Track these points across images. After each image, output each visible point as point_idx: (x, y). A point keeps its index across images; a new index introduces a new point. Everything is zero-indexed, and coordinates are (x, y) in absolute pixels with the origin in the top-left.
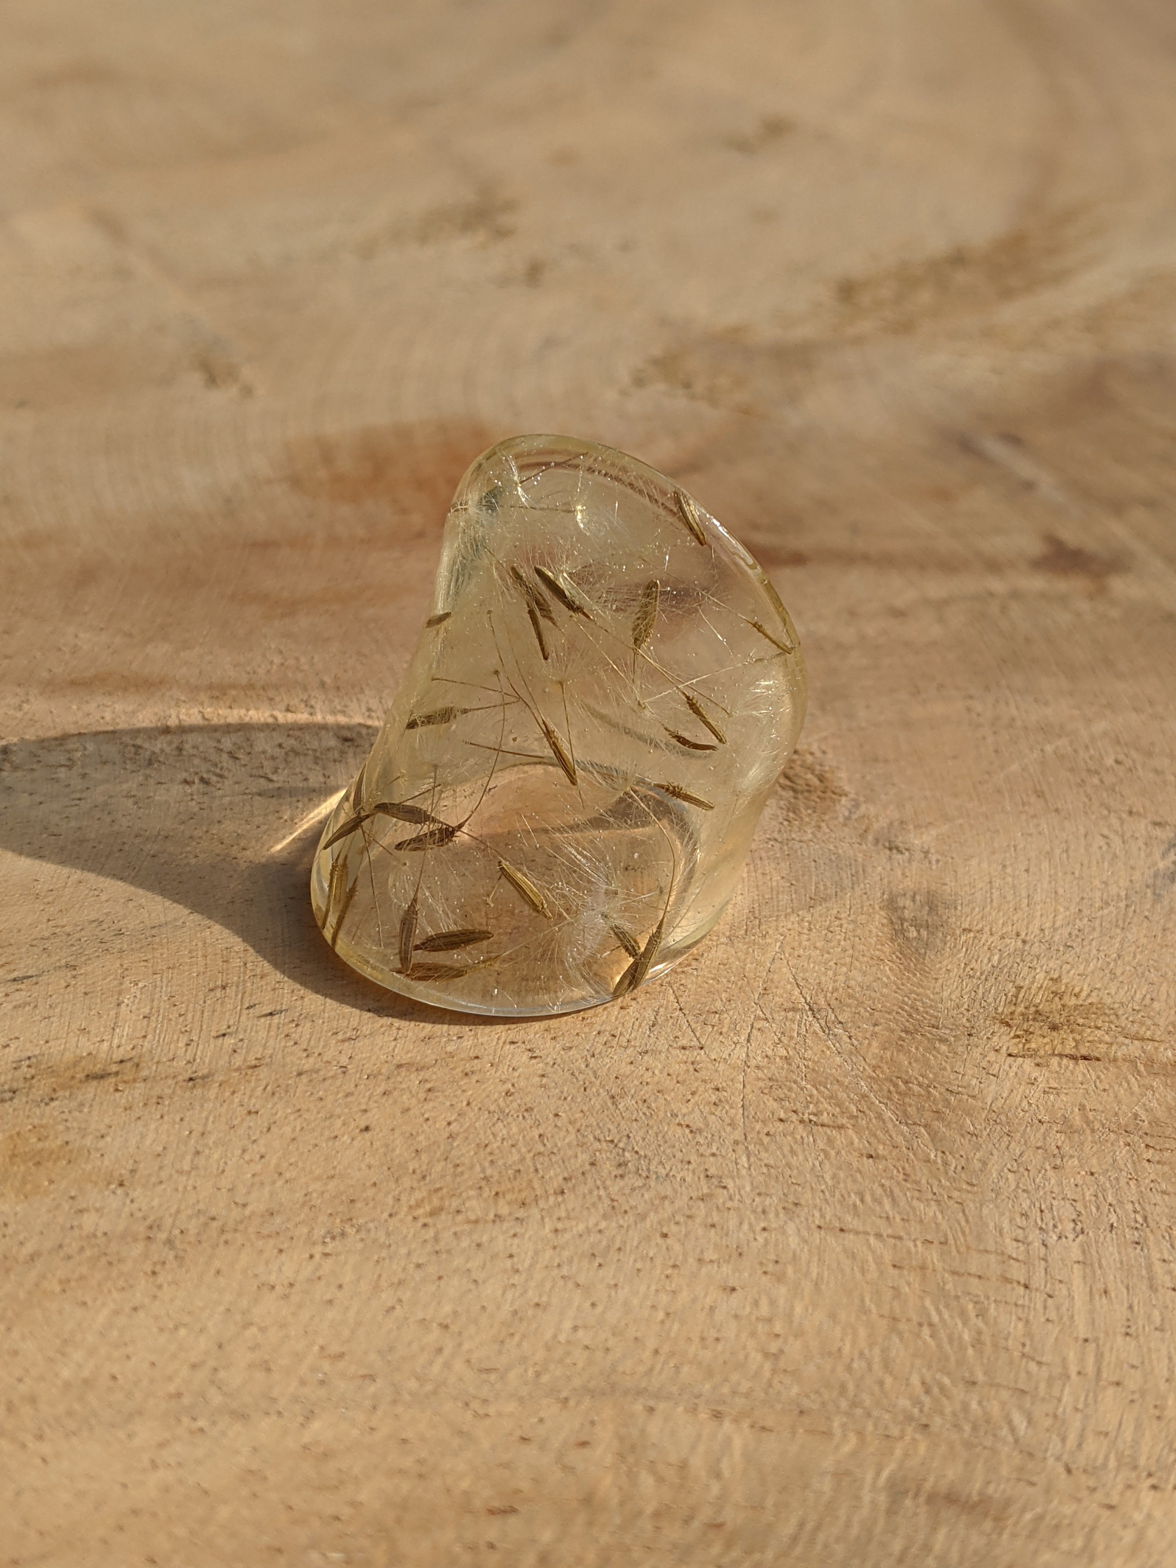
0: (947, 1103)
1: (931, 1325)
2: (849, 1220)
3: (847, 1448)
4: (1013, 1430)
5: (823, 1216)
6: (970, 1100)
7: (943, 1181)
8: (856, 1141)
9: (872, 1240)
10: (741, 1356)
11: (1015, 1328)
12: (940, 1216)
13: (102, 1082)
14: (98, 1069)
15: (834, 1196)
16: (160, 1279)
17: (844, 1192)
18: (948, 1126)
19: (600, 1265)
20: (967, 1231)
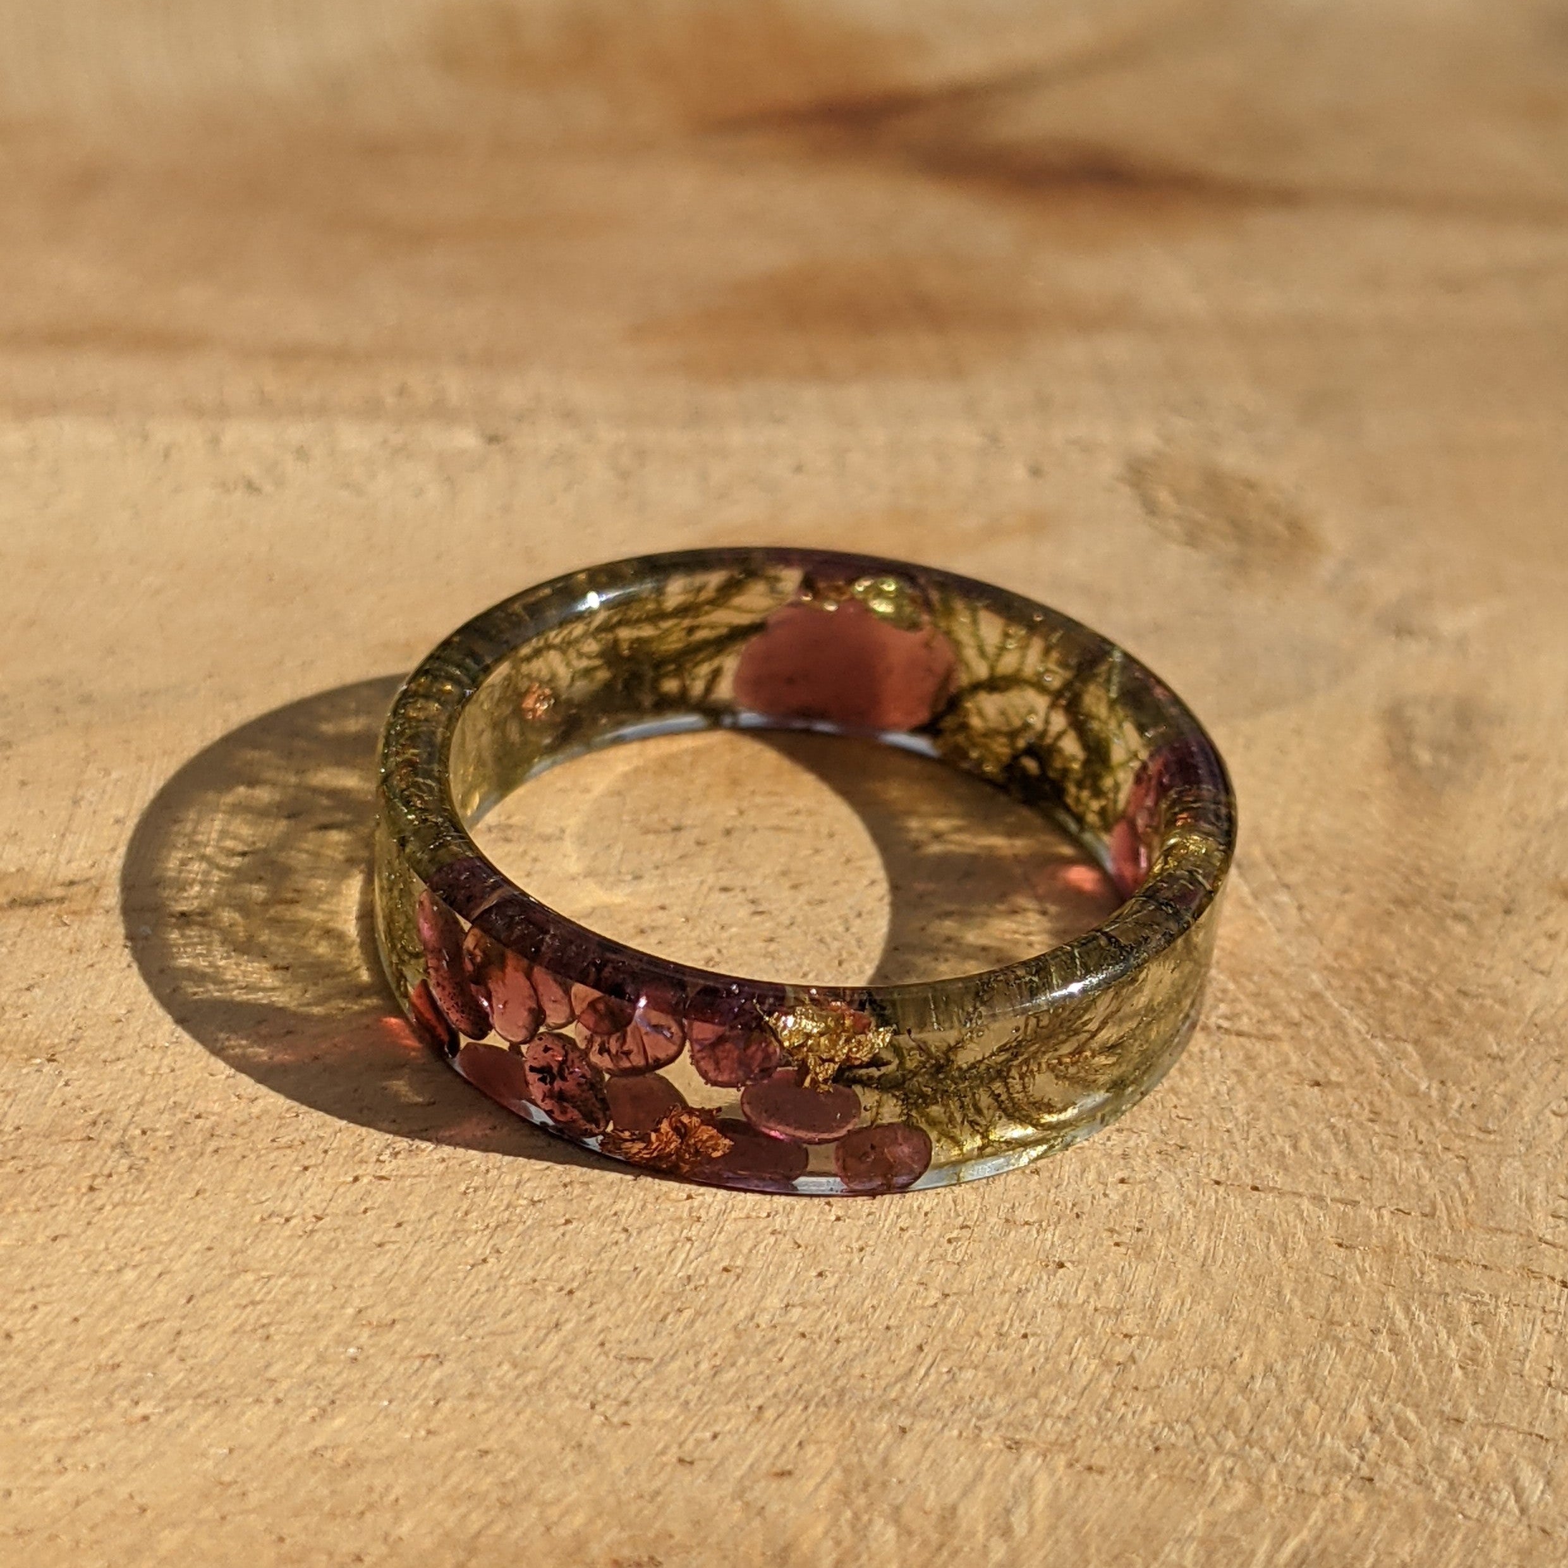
0: (1457, 1010)
1: (1393, 1333)
2: (1270, 1173)
3: (1228, 1506)
4: (1518, 1493)
5: (1224, 1167)
6: (1497, 1006)
7: (1438, 1125)
8: (1294, 1059)
9: (1305, 1204)
10: (1063, 1362)
11: (1540, 1343)
12: (1426, 1175)
13: (36, 911)
14: (32, 890)
15: (1247, 1139)
16: (101, 1198)
17: (1265, 1133)
18: (1456, 1043)
19: (838, 1219)
20: (1471, 1198)
